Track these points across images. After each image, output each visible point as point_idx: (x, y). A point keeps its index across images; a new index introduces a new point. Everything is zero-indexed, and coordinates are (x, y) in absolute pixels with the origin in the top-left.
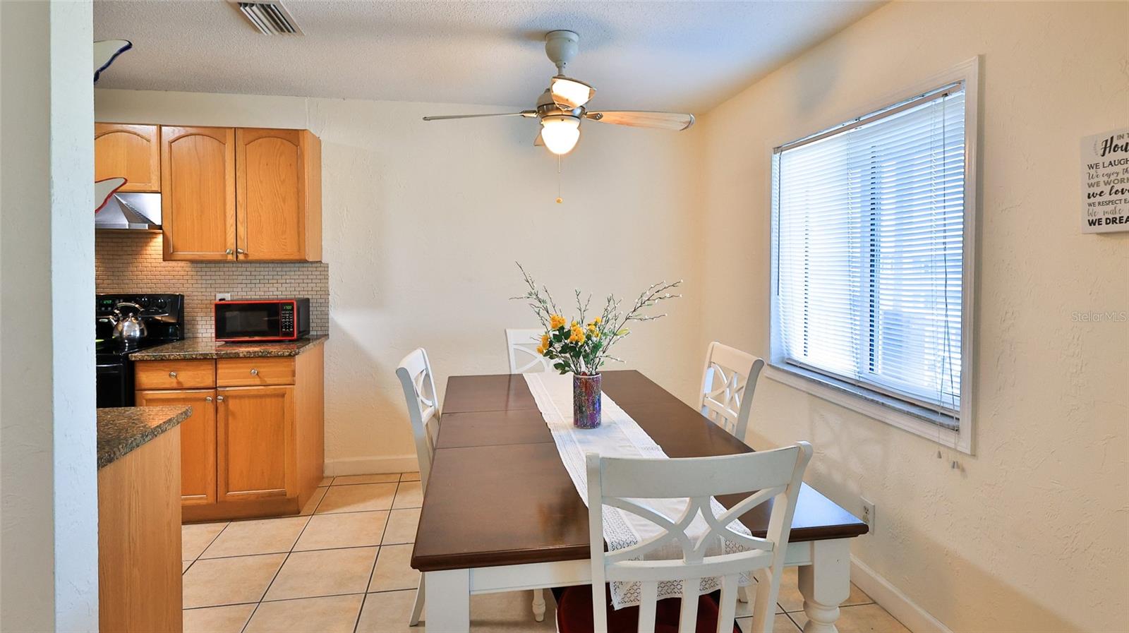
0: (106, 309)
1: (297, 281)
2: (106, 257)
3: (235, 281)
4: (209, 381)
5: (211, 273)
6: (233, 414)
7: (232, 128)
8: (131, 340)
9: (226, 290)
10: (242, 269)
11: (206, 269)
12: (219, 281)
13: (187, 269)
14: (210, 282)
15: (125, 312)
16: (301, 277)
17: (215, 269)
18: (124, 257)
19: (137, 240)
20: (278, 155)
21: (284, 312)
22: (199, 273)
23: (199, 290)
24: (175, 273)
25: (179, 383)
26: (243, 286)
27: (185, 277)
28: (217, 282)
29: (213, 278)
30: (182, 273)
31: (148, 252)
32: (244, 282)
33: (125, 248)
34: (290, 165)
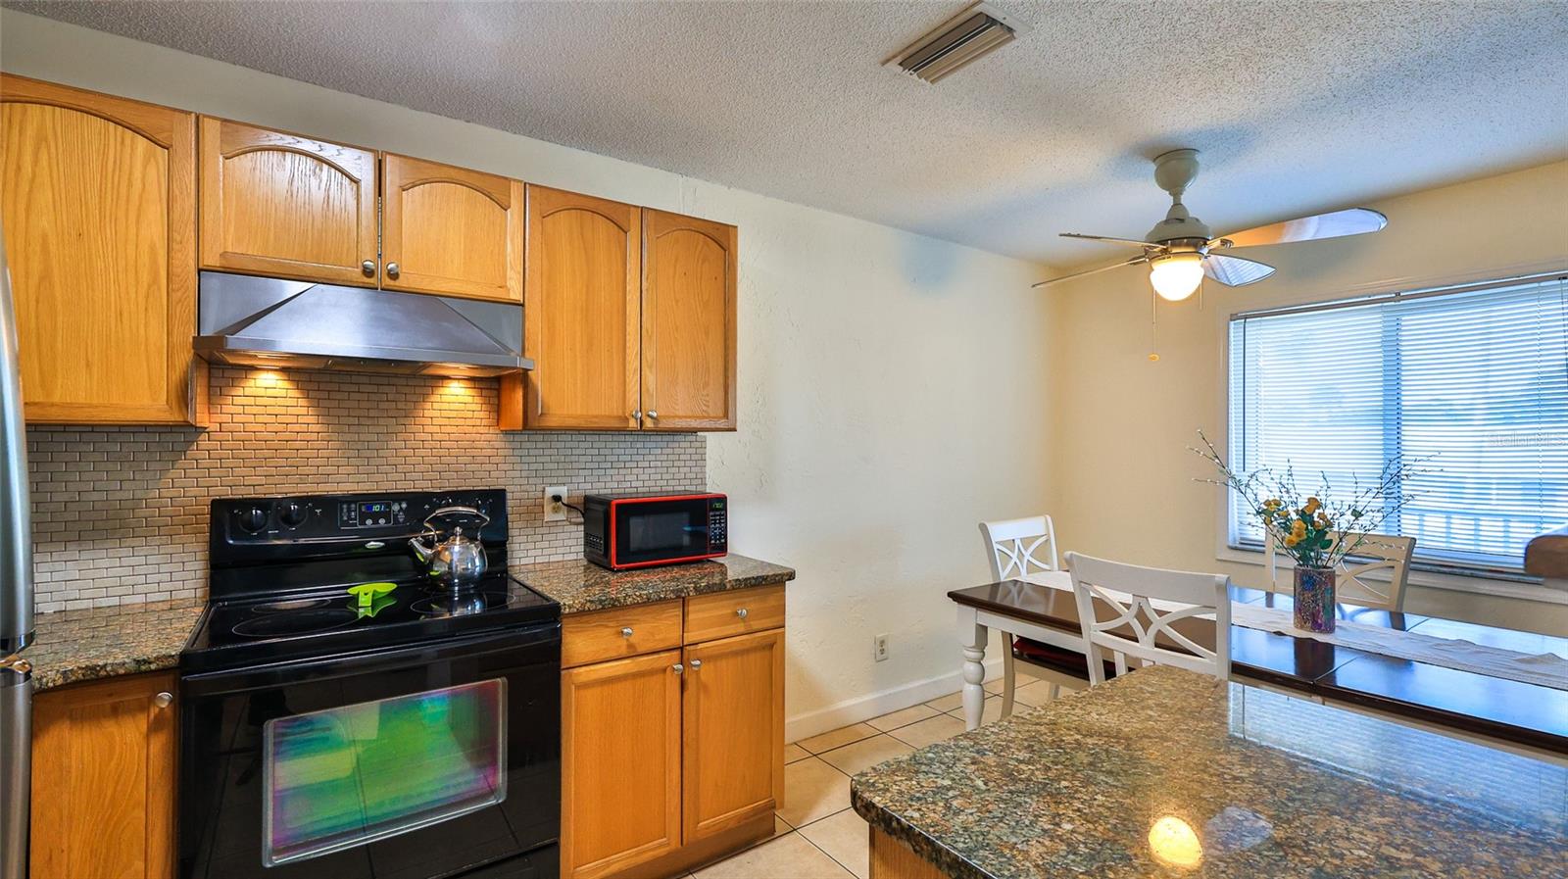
0: (376, 522)
1: (664, 464)
2: (344, 420)
3: (575, 465)
4: (673, 636)
5: (537, 452)
6: (705, 688)
7: (638, 207)
8: (466, 579)
9: (561, 480)
10: (586, 445)
11: (528, 445)
12: (551, 466)
13: (497, 444)
14: (535, 466)
15: (446, 526)
16: (671, 457)
17: (543, 445)
18: (382, 421)
19: (406, 390)
20: (700, 262)
21: (711, 514)
22: (517, 452)
23: (516, 481)
24: (476, 452)
25: (631, 646)
26: (586, 472)
27: (494, 460)
28: (547, 466)
29: (539, 459)
30: (489, 452)
31: (427, 413)
32: (588, 465)
33: (385, 405)
34: (716, 278)
